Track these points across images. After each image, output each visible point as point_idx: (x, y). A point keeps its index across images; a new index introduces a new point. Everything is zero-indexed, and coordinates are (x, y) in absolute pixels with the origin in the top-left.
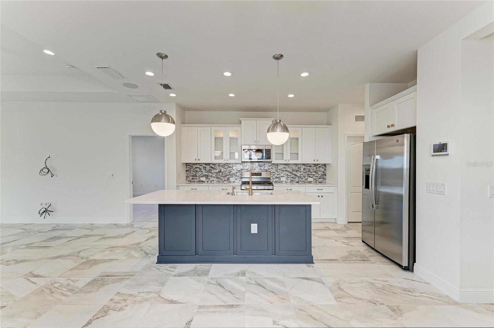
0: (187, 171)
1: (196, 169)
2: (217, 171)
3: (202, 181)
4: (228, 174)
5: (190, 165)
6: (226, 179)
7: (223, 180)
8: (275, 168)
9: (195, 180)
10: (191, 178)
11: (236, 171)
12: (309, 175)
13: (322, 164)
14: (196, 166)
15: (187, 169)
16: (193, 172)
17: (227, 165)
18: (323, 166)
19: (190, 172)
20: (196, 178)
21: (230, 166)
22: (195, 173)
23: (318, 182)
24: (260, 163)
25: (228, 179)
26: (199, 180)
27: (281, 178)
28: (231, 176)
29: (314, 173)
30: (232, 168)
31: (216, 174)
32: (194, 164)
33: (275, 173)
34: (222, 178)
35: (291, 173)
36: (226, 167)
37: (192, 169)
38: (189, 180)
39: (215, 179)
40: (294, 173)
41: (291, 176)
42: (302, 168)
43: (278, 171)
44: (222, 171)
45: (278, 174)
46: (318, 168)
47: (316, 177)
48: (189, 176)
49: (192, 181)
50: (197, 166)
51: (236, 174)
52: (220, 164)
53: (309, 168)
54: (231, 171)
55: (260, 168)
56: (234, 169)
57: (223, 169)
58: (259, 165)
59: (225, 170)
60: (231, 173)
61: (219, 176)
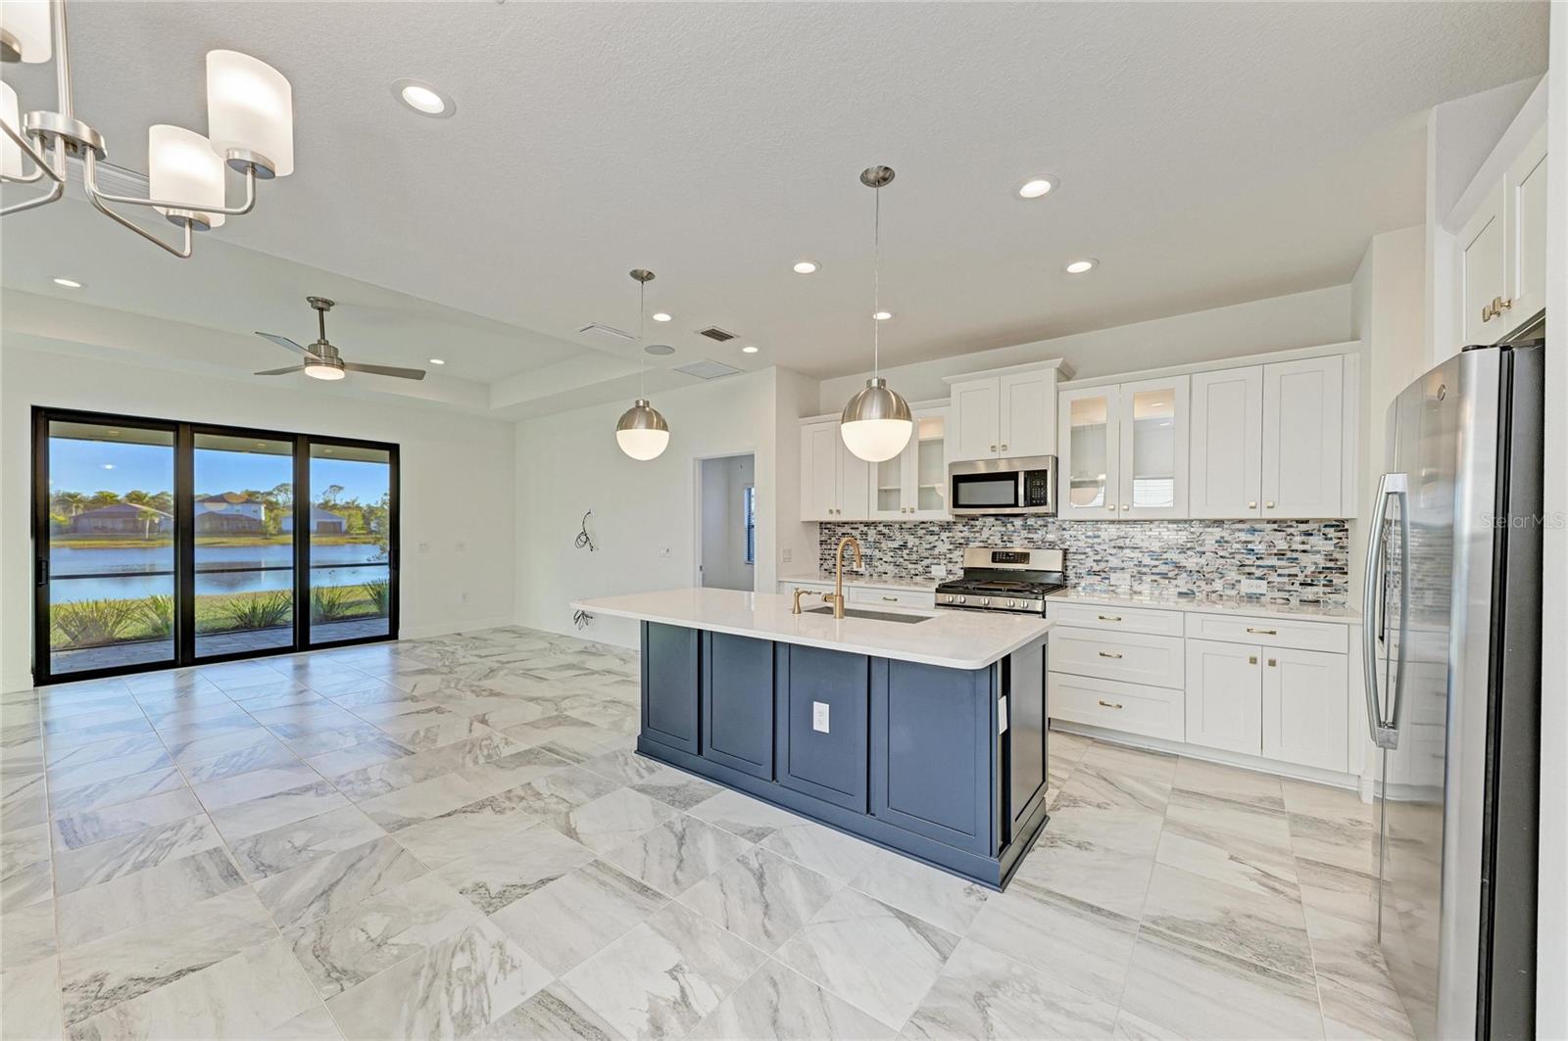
0: (822, 543)
1: (844, 539)
2: (896, 544)
3: (857, 573)
4: (926, 554)
5: (829, 526)
6: (921, 569)
7: (913, 572)
8: (1087, 537)
9: (840, 568)
10: (831, 563)
11: (951, 547)
12: (1247, 570)
13: (1320, 520)
14: (844, 530)
15: (823, 539)
16: (836, 547)
17: (923, 526)
18: (1331, 532)
19: (829, 547)
20: (843, 563)
21: (931, 529)
23: (1295, 601)
24: (1031, 521)
25: (927, 569)
26: (849, 568)
27: (1113, 576)
28: (935, 561)
29: (1274, 561)
30: (936, 537)
31: (892, 554)
33: (1085, 553)
34: (910, 566)
36: (921, 532)
37: (833, 539)
38: (827, 567)
39: (890, 568)
40: (1168, 556)
41: (1155, 570)
42: (1207, 537)
43: (1098, 548)
44: (910, 545)
45: (1098, 558)
46: (1298, 539)
47: (1286, 579)
48: (828, 557)
49: (833, 570)
50: (847, 529)
51: (948, 556)
52: (905, 523)
53: (1243, 537)
54: (935, 547)
55: (1030, 536)
56: (945, 539)
57: (911, 541)
58: (1025, 526)
59: (917, 541)
60: (936, 551)
61: (901, 560)
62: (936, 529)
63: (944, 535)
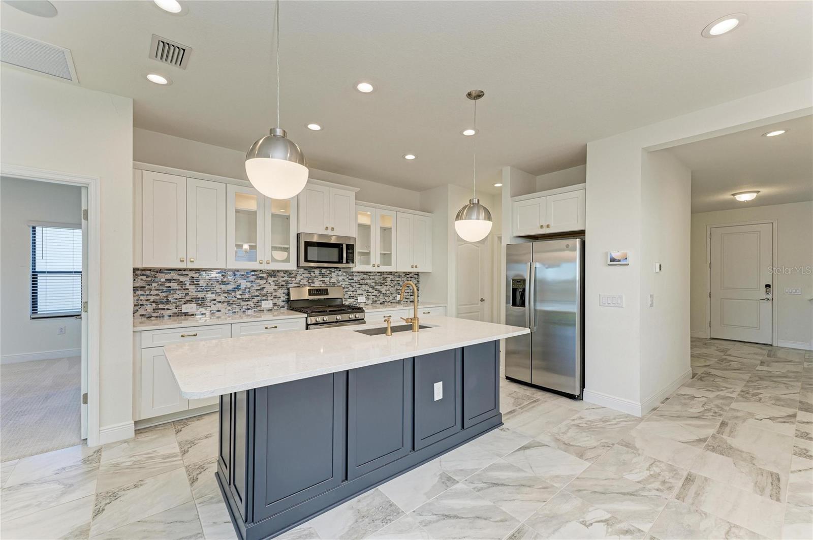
0: (135, 289)
1: (168, 285)
2: (230, 287)
3: (186, 314)
4: (257, 294)
5: (148, 273)
6: (252, 305)
7: (245, 307)
8: (349, 279)
9: (162, 312)
10: (150, 308)
11: (276, 287)
12: (398, 291)
13: (414, 273)
14: (169, 276)
15: (137, 285)
16: (157, 292)
17: (253, 273)
18: (416, 276)
19: (147, 292)
20: (167, 307)
21: (260, 275)
22: (164, 294)
23: (409, 301)
24: (324, 271)
25: (257, 305)
26: (175, 311)
27: (359, 298)
28: (264, 298)
30: (265, 281)
31: (226, 295)
32: (161, 271)
33: (348, 288)
34: (243, 303)
35: (373, 288)
36: (252, 278)
37: (154, 285)
38: (144, 313)
39: (224, 307)
40: (377, 287)
41: (373, 294)
42: (388, 279)
43: (353, 284)
44: (243, 287)
45: (353, 289)
46: (409, 279)
47: (407, 294)
48: (145, 303)
49: (154, 315)
50: (173, 275)
51: (274, 294)
52: (238, 271)
53: (398, 279)
54: (264, 288)
55: (323, 279)
56: (272, 283)
57: (244, 284)
58: (320, 274)
59: (249, 285)
60: (265, 292)
61: (234, 299)
62: (265, 275)
63: (271, 280)
